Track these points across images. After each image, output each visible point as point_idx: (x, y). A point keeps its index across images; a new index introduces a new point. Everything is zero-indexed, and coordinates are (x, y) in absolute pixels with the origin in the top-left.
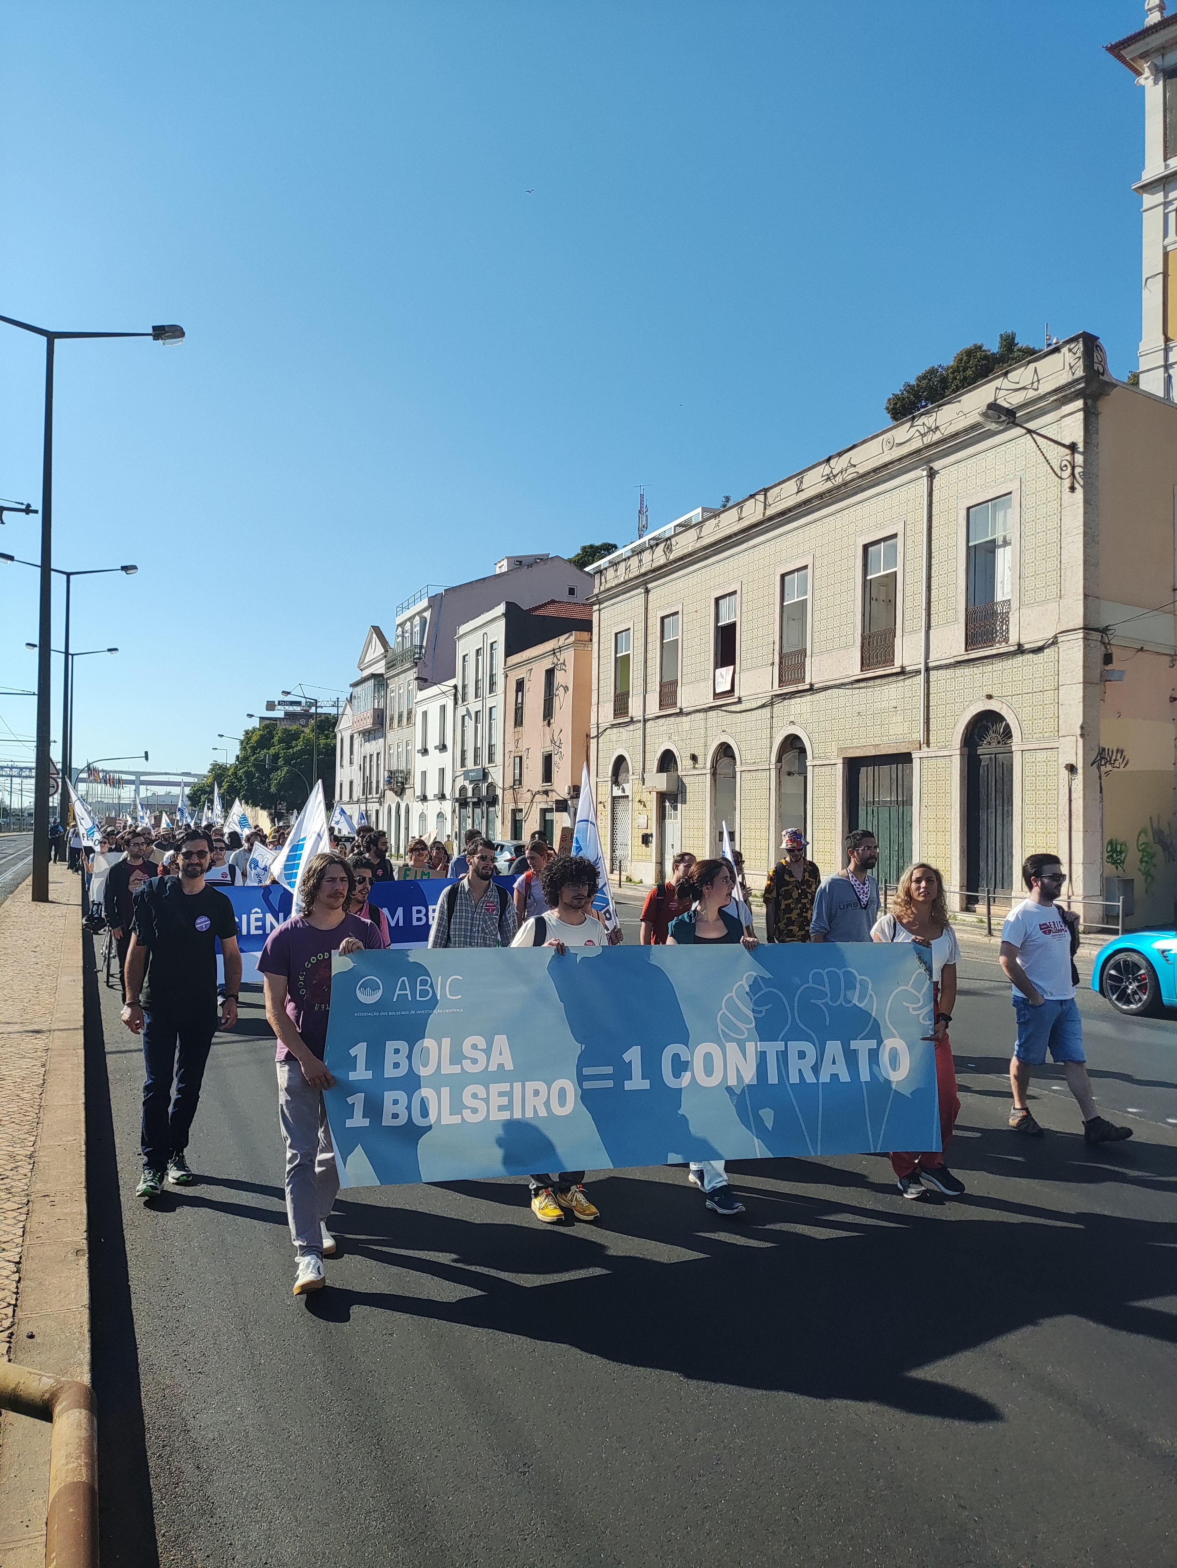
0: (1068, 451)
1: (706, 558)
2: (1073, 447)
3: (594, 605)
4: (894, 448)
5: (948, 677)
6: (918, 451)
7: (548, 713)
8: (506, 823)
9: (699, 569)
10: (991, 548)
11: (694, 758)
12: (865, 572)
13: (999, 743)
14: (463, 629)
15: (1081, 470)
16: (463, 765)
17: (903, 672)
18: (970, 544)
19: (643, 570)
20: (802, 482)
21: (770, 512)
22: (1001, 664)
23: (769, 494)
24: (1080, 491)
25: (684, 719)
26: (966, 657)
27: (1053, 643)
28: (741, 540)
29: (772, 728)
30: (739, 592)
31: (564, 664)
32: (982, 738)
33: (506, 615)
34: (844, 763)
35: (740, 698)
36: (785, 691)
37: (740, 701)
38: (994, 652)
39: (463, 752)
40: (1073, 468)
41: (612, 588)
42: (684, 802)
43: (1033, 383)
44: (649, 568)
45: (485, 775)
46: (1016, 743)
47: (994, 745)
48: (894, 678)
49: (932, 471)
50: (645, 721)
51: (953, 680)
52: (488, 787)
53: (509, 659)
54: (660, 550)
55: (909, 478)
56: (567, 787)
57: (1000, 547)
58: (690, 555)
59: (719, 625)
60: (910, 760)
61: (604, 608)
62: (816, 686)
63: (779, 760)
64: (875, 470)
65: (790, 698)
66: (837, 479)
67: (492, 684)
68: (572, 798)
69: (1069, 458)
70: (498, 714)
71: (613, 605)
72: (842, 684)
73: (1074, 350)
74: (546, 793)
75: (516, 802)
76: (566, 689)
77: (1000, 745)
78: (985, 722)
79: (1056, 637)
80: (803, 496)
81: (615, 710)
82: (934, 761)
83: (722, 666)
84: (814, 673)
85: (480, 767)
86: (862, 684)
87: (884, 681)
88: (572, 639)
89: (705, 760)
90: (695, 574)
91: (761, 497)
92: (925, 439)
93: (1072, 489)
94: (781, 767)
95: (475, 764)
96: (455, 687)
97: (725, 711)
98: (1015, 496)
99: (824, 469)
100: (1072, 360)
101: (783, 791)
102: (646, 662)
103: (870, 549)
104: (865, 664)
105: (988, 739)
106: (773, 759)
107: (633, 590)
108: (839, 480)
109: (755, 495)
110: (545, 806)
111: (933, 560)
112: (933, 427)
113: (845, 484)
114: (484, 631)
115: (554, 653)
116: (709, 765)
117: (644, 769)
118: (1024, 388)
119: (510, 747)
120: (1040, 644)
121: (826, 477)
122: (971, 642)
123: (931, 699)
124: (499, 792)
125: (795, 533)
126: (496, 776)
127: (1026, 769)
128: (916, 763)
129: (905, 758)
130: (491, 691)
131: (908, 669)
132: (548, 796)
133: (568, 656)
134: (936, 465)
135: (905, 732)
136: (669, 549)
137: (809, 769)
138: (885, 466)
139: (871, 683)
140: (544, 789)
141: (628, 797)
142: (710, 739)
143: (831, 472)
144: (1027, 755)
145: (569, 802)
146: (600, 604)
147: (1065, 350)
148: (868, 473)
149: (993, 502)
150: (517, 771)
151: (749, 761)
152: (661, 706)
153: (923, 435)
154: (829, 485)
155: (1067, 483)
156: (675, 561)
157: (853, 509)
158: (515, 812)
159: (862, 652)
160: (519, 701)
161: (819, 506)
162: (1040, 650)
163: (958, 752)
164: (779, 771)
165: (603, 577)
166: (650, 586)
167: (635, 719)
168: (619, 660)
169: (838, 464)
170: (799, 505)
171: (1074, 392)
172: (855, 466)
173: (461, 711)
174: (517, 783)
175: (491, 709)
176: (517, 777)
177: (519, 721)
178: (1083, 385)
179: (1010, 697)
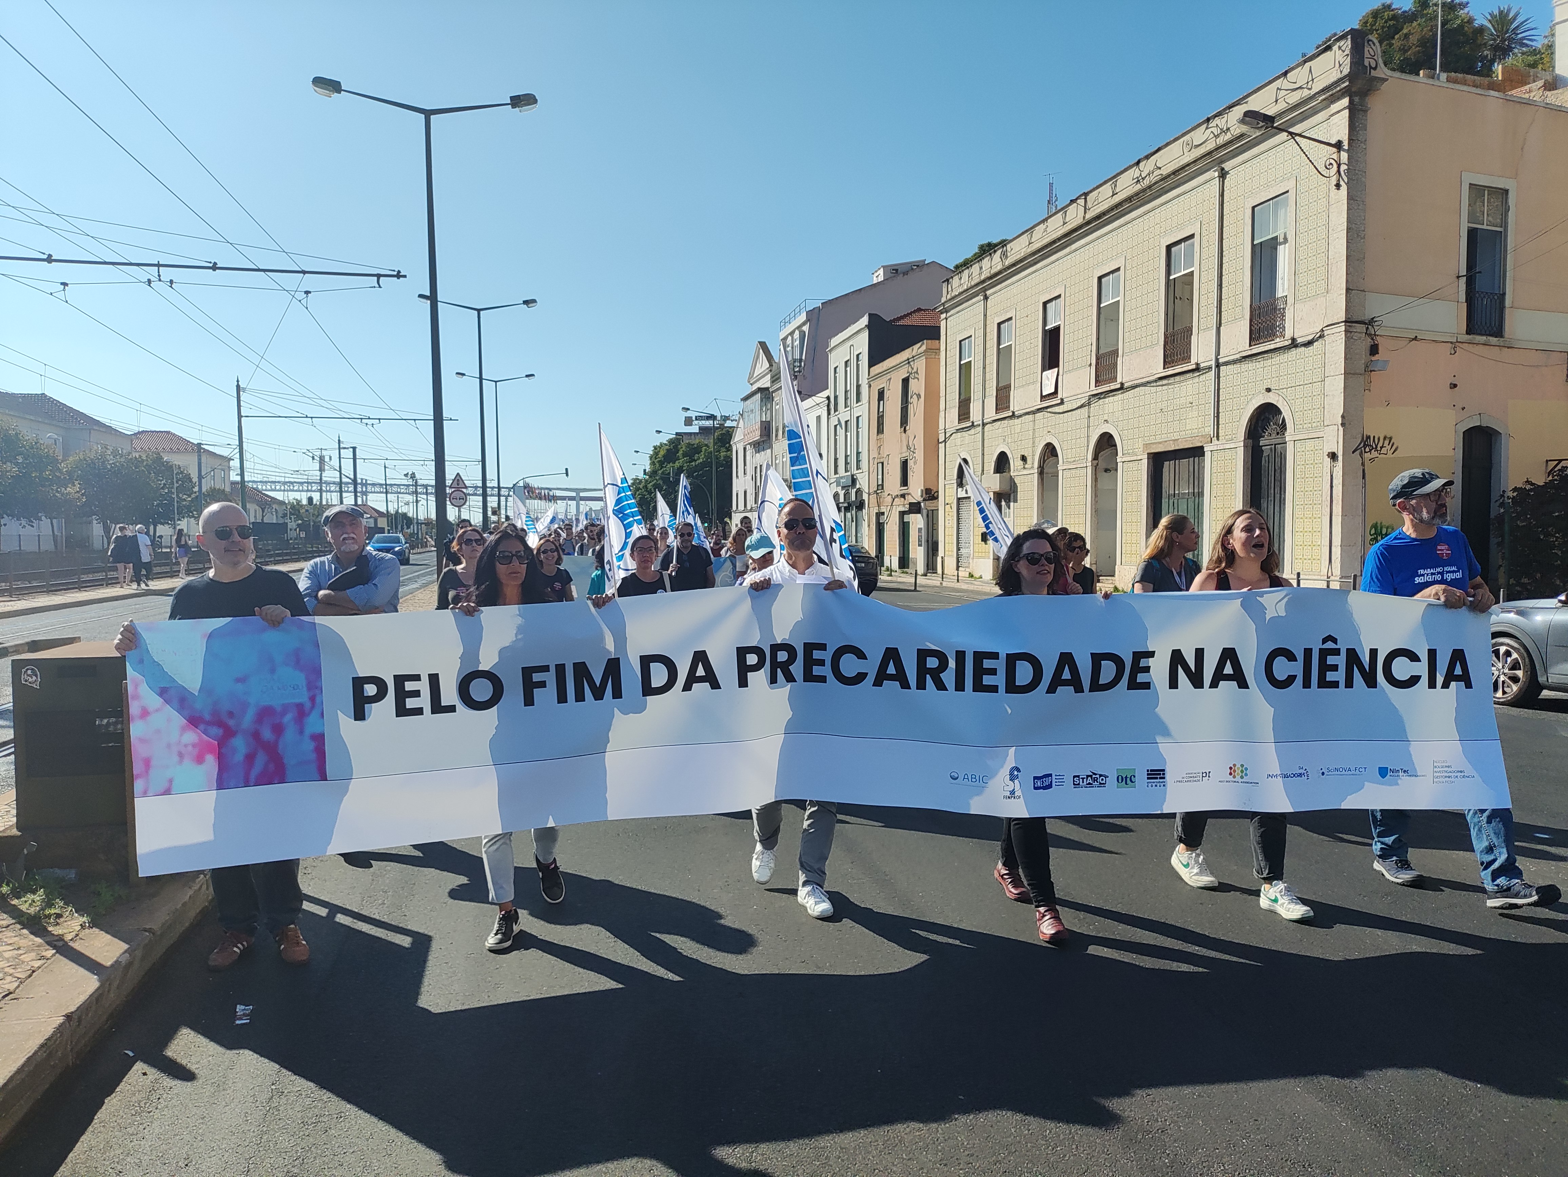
0: (1335, 150)
1: (1036, 263)
2: (1338, 145)
3: (942, 313)
4: (1193, 150)
5: (1235, 372)
6: (1210, 153)
7: (904, 421)
8: (871, 526)
9: (1029, 275)
10: (1273, 244)
11: (1024, 458)
12: (1168, 272)
13: (1278, 434)
14: (834, 341)
15: (1346, 167)
16: (836, 472)
17: (1197, 369)
18: (1255, 242)
19: (983, 277)
20: (1116, 186)
21: (1089, 216)
22: (1278, 358)
23: (1088, 197)
24: (1344, 187)
25: (1017, 421)
26: (1250, 353)
27: (1320, 337)
28: (1064, 245)
29: (1088, 427)
30: (1063, 296)
31: (917, 372)
32: (1264, 429)
33: (869, 326)
34: (1148, 458)
35: (1062, 400)
36: (1100, 391)
37: (1062, 402)
38: (1272, 347)
39: (836, 460)
40: (1339, 166)
41: (956, 296)
42: (1015, 501)
43: (1308, 83)
44: (989, 275)
45: (854, 481)
46: (1289, 435)
47: (1274, 436)
48: (1191, 375)
49: (1223, 172)
50: (984, 425)
51: (1239, 375)
52: (856, 492)
53: (872, 369)
54: (997, 256)
55: (1205, 179)
56: (920, 490)
57: (1281, 244)
58: (1021, 261)
59: (1047, 328)
60: (1203, 454)
61: (950, 316)
62: (1126, 385)
63: (1095, 457)
64: (1175, 173)
65: (1104, 398)
66: (1145, 181)
67: (858, 394)
68: (924, 500)
69: (1335, 156)
70: (864, 422)
71: (958, 312)
72: (1148, 382)
73: (1343, 48)
74: (903, 496)
75: (879, 506)
76: (919, 396)
77: (1279, 436)
78: (1267, 414)
79: (1322, 330)
80: (1117, 199)
81: (959, 416)
82: (1222, 453)
83: (1050, 368)
84: (1125, 372)
85: (849, 473)
86: (1165, 382)
87: (1182, 378)
88: (924, 348)
89: (1033, 459)
90: (1026, 279)
91: (1081, 202)
92: (1218, 140)
93: (1338, 186)
94: (1097, 464)
95: (846, 471)
96: (828, 398)
97: (1050, 412)
98: (1291, 194)
99: (1134, 173)
100: (1341, 58)
101: (1099, 486)
102: (984, 368)
103: (1173, 249)
104: (1166, 363)
105: (1269, 431)
106: (1090, 457)
107: (974, 297)
108: (1147, 182)
109: (1077, 199)
110: (903, 509)
111: (1224, 258)
112: (1225, 129)
113: (1150, 187)
114: (851, 343)
115: (909, 363)
116: (1036, 465)
117: (983, 471)
118: (1300, 88)
119: (874, 454)
120: (1310, 338)
121: (1136, 180)
122: (1255, 336)
123: (1221, 394)
124: (865, 497)
125: (1110, 235)
126: (863, 482)
127: (1297, 458)
128: (1208, 455)
129: (1197, 452)
130: (858, 400)
131: (1202, 365)
132: (905, 499)
133: (920, 365)
134: (1227, 166)
135: (1200, 426)
136: (1005, 255)
137: (1120, 465)
138: (1183, 168)
139: (1172, 380)
140: (902, 492)
141: (969, 498)
142: (1037, 440)
143: (1141, 175)
144: (1298, 444)
145: (922, 504)
146: (947, 312)
147: (1335, 48)
148: (1169, 176)
149: (1274, 200)
150: (880, 477)
151: (1069, 460)
152: (998, 410)
153: (1217, 136)
154: (1138, 187)
155: (1334, 181)
156: (1009, 268)
157: (1157, 211)
158: (879, 514)
159: (1165, 351)
160: (881, 410)
161: (1129, 209)
162: (1310, 343)
163: (1242, 444)
164: (1095, 468)
165: (949, 286)
166: (988, 293)
167: (975, 424)
168: (963, 367)
169: (1147, 167)
170: (1112, 209)
171: (1340, 91)
172: (1160, 168)
173: (834, 421)
174: (880, 487)
175: (858, 418)
176: (880, 483)
177: (880, 430)
178: (1347, 83)
179: (1285, 390)
